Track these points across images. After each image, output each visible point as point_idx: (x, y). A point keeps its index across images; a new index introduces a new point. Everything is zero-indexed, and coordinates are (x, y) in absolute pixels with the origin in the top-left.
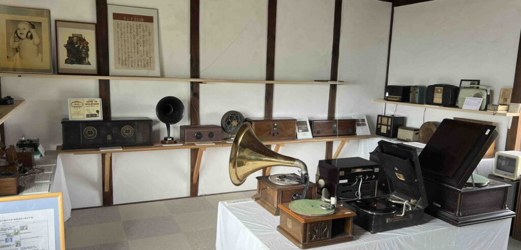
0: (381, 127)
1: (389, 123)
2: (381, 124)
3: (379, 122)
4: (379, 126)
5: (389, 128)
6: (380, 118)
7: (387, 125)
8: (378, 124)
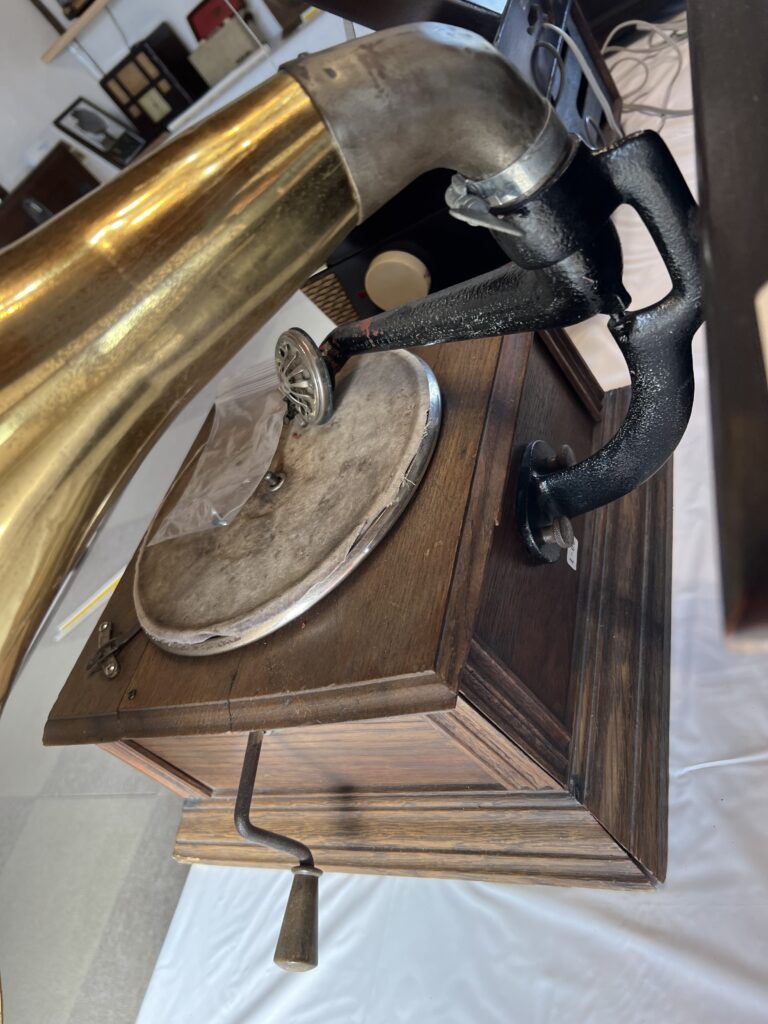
0: (140, 108)
1: (152, 71)
2: (134, 100)
3: (125, 99)
4: (134, 111)
5: (164, 85)
6: (112, 85)
7: (153, 83)
8: (124, 108)
